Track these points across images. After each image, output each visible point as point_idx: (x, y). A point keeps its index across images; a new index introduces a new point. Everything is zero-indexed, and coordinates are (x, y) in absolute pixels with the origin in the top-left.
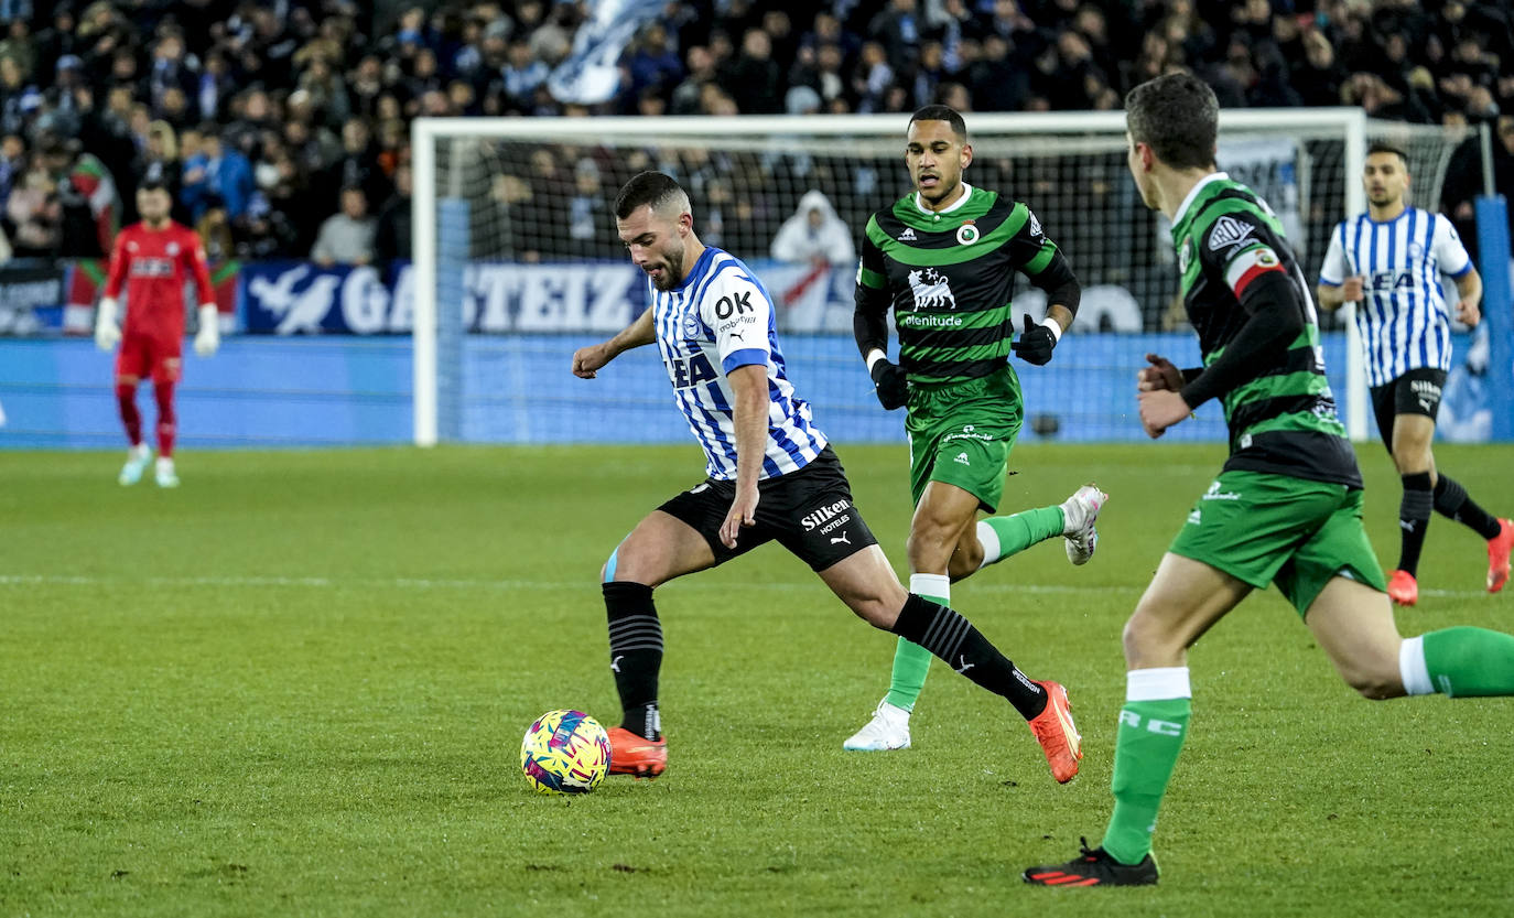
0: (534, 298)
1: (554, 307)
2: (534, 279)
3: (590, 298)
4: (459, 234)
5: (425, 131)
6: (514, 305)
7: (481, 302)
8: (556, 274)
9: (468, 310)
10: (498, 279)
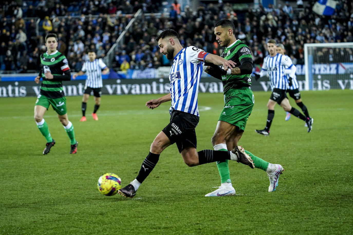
0: (322, 69)
1: (325, 71)
2: (322, 66)
3: (330, 69)
4: (311, 60)
5: (306, 46)
6: (320, 70)
7: (315, 70)
8: (325, 66)
9: (313, 71)
10: (317, 66)
